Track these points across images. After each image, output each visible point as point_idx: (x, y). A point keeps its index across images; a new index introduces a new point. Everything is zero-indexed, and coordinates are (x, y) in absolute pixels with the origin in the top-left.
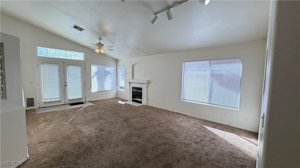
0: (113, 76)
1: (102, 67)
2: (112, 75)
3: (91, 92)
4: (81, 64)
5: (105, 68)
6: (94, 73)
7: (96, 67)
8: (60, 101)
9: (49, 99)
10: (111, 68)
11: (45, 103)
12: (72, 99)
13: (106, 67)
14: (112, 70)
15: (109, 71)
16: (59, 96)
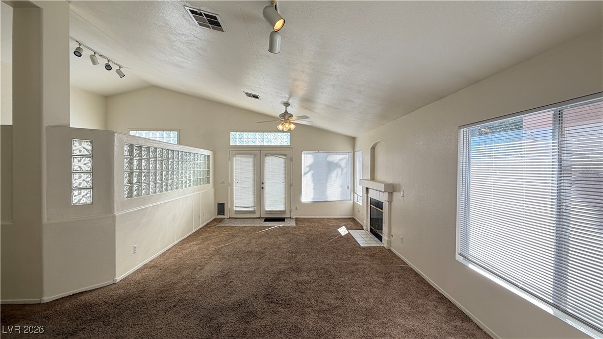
0: (345, 171)
1: (322, 154)
2: (342, 169)
3: (300, 202)
4: (285, 153)
5: (327, 157)
6: (307, 167)
7: (311, 156)
8: (254, 212)
9: (241, 207)
10: (341, 157)
11: (236, 211)
12: (271, 211)
13: (330, 155)
14: (344, 158)
15: (335, 162)
16: (252, 204)
